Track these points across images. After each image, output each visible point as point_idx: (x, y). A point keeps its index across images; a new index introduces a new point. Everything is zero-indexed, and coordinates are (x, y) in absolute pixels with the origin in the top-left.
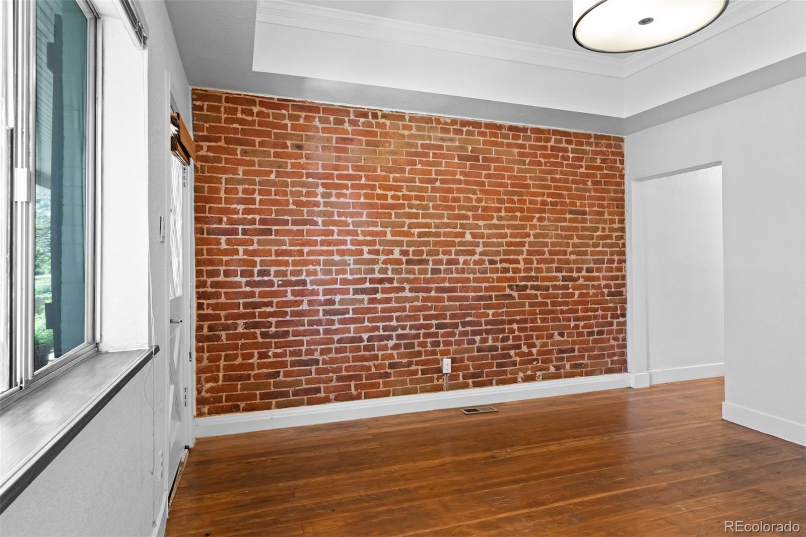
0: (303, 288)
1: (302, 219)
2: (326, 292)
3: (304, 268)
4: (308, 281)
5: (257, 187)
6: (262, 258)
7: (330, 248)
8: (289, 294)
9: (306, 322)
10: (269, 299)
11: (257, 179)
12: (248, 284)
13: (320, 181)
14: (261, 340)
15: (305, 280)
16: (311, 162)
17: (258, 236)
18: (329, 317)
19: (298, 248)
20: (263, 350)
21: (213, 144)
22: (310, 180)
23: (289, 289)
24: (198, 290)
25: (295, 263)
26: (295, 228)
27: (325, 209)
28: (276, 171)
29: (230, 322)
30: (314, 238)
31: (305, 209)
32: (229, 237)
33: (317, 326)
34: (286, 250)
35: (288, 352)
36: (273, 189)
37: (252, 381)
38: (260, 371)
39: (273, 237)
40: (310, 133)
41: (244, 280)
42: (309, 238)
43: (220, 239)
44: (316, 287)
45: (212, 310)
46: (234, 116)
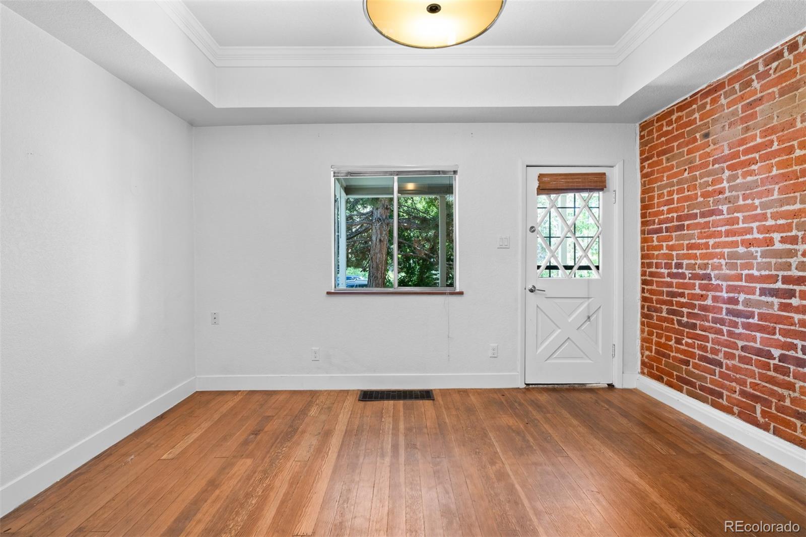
0: (708, 282)
1: (709, 210)
2: (730, 289)
3: (710, 262)
4: (713, 276)
5: (675, 188)
6: (678, 252)
7: (734, 239)
8: (697, 287)
9: (710, 318)
10: (682, 291)
11: (675, 180)
12: (669, 275)
13: (725, 165)
14: (677, 327)
15: (710, 274)
16: (718, 146)
17: (675, 232)
18: (731, 318)
19: (704, 241)
20: (678, 336)
21: (650, 161)
22: (716, 166)
23: (697, 282)
24: (642, 278)
25: (703, 257)
26: (702, 220)
27: (730, 194)
28: (689, 168)
29: (658, 306)
30: (719, 229)
31: (711, 199)
32: (658, 235)
33: (721, 325)
34: (694, 243)
35: (696, 344)
36: (686, 186)
37: (671, 361)
38: (677, 355)
39: (685, 232)
40: (716, 116)
41: (666, 271)
42: (714, 229)
43: (653, 237)
44: (720, 283)
45: (649, 294)
46: (661, 132)
